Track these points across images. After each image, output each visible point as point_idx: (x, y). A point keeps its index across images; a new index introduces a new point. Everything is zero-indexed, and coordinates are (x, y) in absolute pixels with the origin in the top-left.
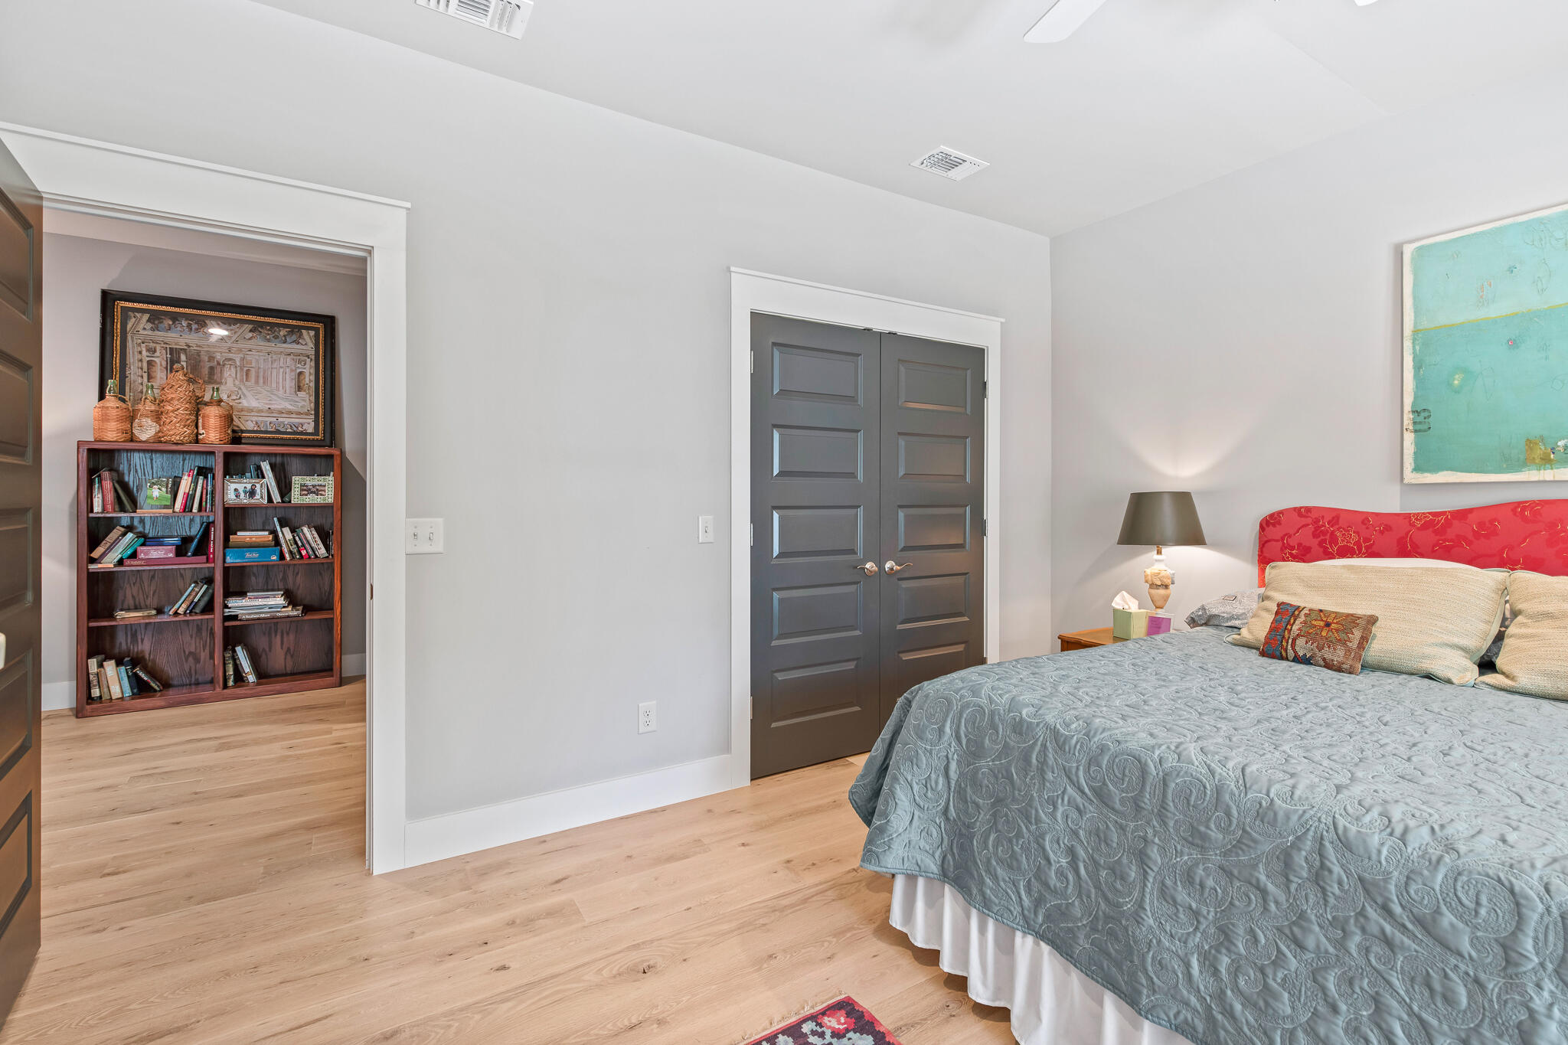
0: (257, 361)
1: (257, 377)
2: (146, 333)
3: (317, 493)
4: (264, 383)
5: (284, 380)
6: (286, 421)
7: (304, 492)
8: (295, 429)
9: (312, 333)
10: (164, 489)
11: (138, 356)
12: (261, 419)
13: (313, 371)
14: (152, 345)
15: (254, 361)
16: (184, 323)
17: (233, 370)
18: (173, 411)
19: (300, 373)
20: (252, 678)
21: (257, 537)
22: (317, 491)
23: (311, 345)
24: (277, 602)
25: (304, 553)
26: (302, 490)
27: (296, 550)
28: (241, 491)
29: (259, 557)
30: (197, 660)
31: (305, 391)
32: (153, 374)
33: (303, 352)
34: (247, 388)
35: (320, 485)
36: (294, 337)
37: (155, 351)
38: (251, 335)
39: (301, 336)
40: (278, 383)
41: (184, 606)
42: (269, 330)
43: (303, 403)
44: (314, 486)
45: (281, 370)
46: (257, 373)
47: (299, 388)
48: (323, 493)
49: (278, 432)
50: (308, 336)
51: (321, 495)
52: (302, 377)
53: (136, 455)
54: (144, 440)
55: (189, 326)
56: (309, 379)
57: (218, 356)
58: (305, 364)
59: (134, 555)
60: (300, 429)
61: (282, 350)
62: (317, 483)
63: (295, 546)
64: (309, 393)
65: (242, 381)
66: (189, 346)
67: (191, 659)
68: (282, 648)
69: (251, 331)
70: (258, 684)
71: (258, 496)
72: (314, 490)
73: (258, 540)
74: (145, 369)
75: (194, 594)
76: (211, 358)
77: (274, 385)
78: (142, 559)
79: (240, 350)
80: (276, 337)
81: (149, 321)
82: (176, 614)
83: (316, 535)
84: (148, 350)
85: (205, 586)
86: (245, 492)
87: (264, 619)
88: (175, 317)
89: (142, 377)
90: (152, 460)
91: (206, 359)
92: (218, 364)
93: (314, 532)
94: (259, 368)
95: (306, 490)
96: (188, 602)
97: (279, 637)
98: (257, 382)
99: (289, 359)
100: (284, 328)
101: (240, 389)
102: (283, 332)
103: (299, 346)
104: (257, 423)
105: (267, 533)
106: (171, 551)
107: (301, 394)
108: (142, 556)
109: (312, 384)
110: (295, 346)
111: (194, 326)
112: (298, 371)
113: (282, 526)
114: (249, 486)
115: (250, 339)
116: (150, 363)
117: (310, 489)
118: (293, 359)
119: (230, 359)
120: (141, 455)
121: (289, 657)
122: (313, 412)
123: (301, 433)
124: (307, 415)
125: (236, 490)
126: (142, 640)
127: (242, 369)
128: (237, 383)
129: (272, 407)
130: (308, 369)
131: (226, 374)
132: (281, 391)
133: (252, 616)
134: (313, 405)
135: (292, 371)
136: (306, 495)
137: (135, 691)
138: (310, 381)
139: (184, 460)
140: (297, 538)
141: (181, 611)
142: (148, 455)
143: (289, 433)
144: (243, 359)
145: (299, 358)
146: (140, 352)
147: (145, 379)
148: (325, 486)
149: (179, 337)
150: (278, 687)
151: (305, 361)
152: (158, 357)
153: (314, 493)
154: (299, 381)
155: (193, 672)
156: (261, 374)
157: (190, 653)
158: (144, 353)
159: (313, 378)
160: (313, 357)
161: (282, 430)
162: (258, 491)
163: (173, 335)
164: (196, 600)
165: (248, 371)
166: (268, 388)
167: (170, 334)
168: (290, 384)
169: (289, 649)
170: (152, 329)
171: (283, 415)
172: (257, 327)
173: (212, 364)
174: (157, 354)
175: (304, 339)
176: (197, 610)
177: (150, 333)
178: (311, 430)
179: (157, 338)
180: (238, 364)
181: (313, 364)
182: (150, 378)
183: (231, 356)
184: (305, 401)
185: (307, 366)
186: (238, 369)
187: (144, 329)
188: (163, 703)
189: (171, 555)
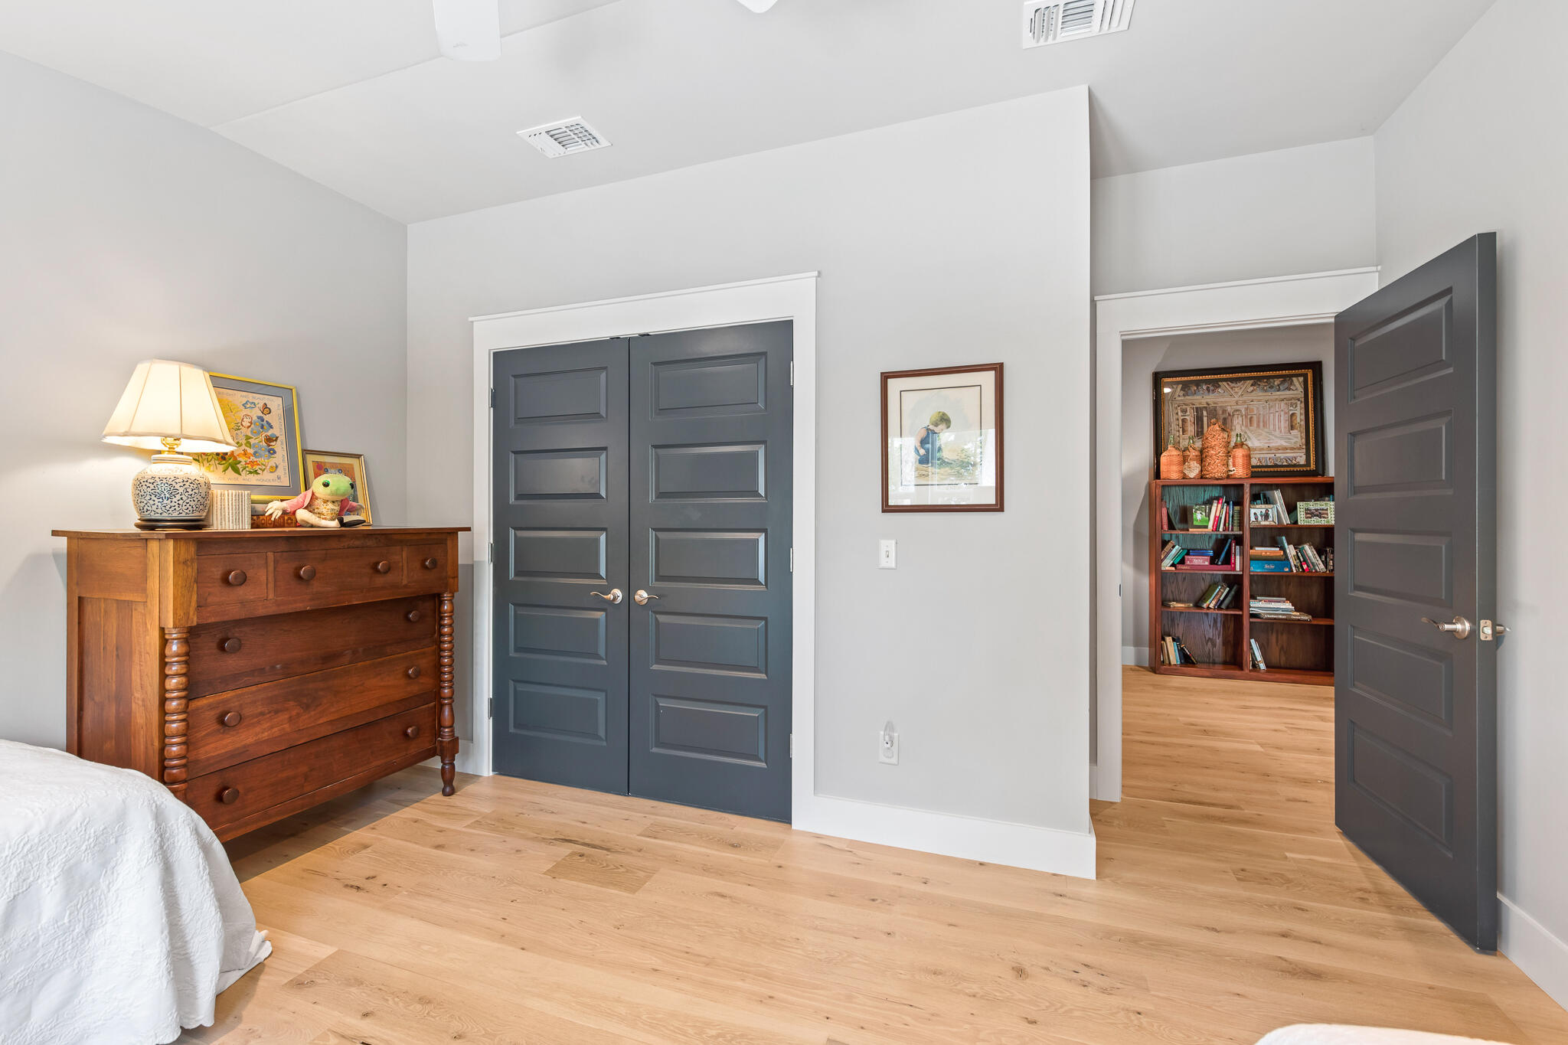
0: (1258, 408)
1: (1259, 422)
2: (1180, 398)
3: (1320, 516)
4: (1264, 426)
5: (1279, 421)
6: (1282, 456)
7: (1308, 515)
8: (1290, 462)
9: (1301, 379)
10: (1204, 514)
11: (1175, 417)
12: (1262, 456)
13: (1303, 411)
14: (1184, 407)
15: (1255, 408)
16: (1205, 387)
17: (1240, 419)
18: (1215, 455)
19: (1293, 414)
20: (1262, 666)
21: (1271, 552)
22: (1319, 514)
23: (1301, 389)
24: (1287, 607)
25: (1305, 567)
26: (1306, 514)
27: (1299, 565)
28: (1259, 514)
29: (1275, 568)
30: (1214, 645)
31: (1297, 429)
32: (1185, 428)
33: (1293, 396)
34: (1251, 431)
35: (1323, 510)
36: (1286, 385)
37: (1186, 411)
38: (1252, 388)
39: (1292, 383)
40: (1274, 425)
41: (1214, 602)
42: (1266, 382)
43: (1296, 440)
44: (1317, 510)
45: (1277, 414)
46: (1258, 418)
47: (1292, 427)
48: (1326, 516)
49: (1276, 466)
50: (1298, 382)
51: (1324, 517)
52: (1294, 418)
53: (1174, 488)
54: (1192, 477)
55: (1208, 389)
56: (1300, 418)
57: (1229, 409)
58: (1296, 406)
59: (1182, 562)
60: (1294, 461)
61: (1277, 397)
62: (1319, 507)
63: (1298, 561)
64: (1300, 431)
65: (1247, 426)
66: (1208, 404)
67: (1209, 643)
68: (1277, 645)
69: (1252, 385)
70: (1267, 672)
71: (1271, 519)
72: (1317, 513)
73: (1272, 555)
74: (1181, 425)
75: (1220, 593)
76: (1224, 411)
77: (1271, 427)
78: (1188, 565)
79: (1245, 402)
80: (1271, 387)
81: (1182, 389)
82: (1208, 608)
83: (1315, 553)
84: (1182, 412)
85: (1228, 589)
86: (1261, 516)
87: (1279, 619)
88: (1198, 383)
89: (1179, 431)
90: (1183, 492)
91: (1221, 412)
92: (1229, 415)
93: (1313, 550)
94: (1260, 414)
95: (1310, 513)
96: (1216, 600)
97: (1274, 635)
98: (1258, 426)
99: (1283, 404)
100: (1278, 378)
101: (1246, 433)
102: (1277, 382)
103: (1291, 392)
104: (1259, 459)
105: (1278, 549)
106: (1207, 560)
107: (1294, 432)
108: (1188, 563)
109: (1303, 423)
110: (1287, 392)
111: (1212, 388)
112: (1291, 412)
113: (1288, 544)
114: (1264, 511)
115: (1252, 391)
116: (1183, 420)
117: (1313, 513)
118: (1286, 404)
119: (1237, 410)
120: (1177, 488)
121: (1282, 653)
122: (1304, 447)
123: (1295, 466)
124: (1299, 449)
125: (1255, 514)
126: (1178, 625)
127: (1246, 417)
128: (1243, 428)
129: (1271, 445)
130: (1299, 411)
131: (1235, 422)
132: (1277, 433)
133: (1272, 616)
134: (1304, 440)
135: (1286, 413)
136: (1311, 518)
137: (1183, 661)
138: (1301, 420)
139: (1205, 491)
140: (1299, 554)
141: (1211, 606)
142: (1181, 489)
143: (1285, 466)
144: (1247, 409)
145: (1291, 402)
146: (1177, 414)
147: (1181, 433)
148: (1327, 510)
149: (1203, 398)
150: (1292, 677)
151: (1296, 403)
152: (1188, 415)
153: (1317, 516)
154: (1292, 422)
155: (1211, 654)
156: (1261, 419)
157: (1209, 638)
158: (1180, 414)
159: (1303, 417)
160: (1303, 400)
161: (1280, 464)
162: (1271, 515)
163: (1198, 397)
164: (1221, 599)
165: (1251, 418)
166: (1266, 430)
167: (1195, 397)
168: (1284, 424)
169: (1282, 647)
170: (1184, 395)
171: (1280, 452)
172: (1256, 381)
173: (1224, 416)
174: (1188, 413)
175: (1295, 385)
176: (1223, 606)
177: (1182, 398)
178: (1302, 460)
179: (1187, 402)
180: (1244, 413)
181: (1303, 405)
182: (1184, 431)
183: (1238, 407)
184: (1297, 437)
185: (1298, 407)
186: (1244, 417)
187: (1179, 396)
188: (1208, 674)
189: (1207, 563)
